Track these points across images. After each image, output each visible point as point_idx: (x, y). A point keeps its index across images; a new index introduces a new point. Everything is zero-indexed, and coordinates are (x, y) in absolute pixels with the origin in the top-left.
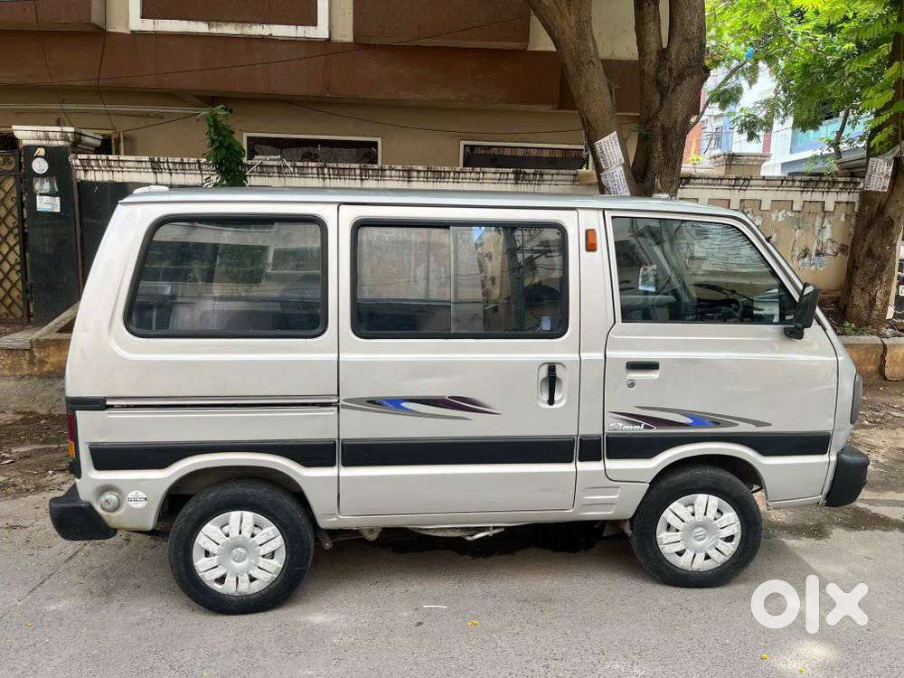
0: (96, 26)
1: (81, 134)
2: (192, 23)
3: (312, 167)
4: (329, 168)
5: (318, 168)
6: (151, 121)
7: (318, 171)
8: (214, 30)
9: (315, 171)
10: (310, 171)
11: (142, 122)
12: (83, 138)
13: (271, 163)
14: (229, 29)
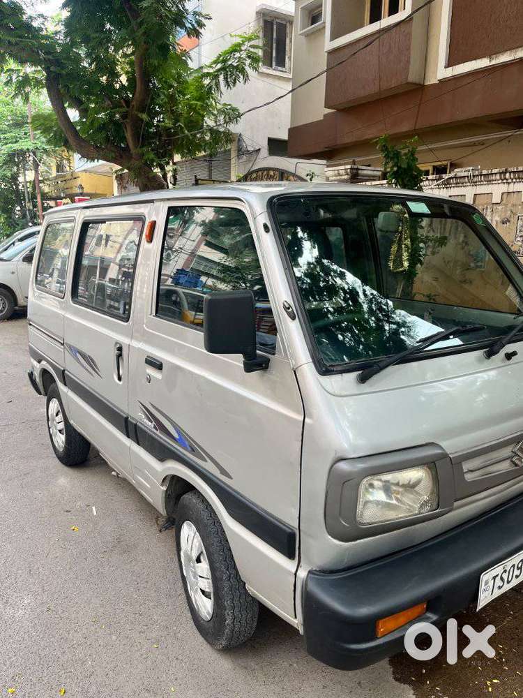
0: (415, 84)
1: (358, 169)
2: (478, 61)
3: (496, 174)
4: (510, 173)
5: (501, 173)
6: (475, 148)
7: (500, 176)
8: (494, 62)
9: (498, 177)
10: (494, 178)
11: (469, 150)
12: (360, 172)
13: (463, 174)
14: (505, 58)
